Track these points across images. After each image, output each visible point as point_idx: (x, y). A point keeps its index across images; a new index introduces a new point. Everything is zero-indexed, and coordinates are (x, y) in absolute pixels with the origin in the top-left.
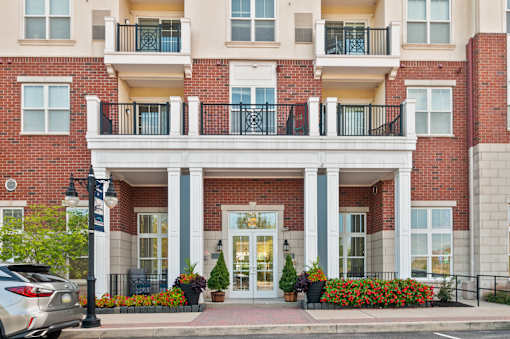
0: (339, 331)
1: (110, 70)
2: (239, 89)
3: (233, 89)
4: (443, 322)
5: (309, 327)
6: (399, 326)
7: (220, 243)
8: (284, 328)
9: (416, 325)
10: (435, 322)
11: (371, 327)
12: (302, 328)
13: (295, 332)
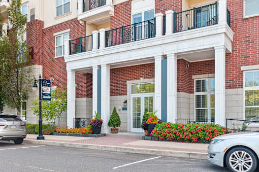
0: (118, 150)
1: (81, 22)
2: (136, 15)
3: (133, 16)
4: (172, 151)
5: (105, 147)
6: (147, 151)
7: (126, 102)
8: (95, 146)
9: (156, 152)
10: (167, 151)
11: (133, 150)
12: (102, 147)
13: (99, 149)
